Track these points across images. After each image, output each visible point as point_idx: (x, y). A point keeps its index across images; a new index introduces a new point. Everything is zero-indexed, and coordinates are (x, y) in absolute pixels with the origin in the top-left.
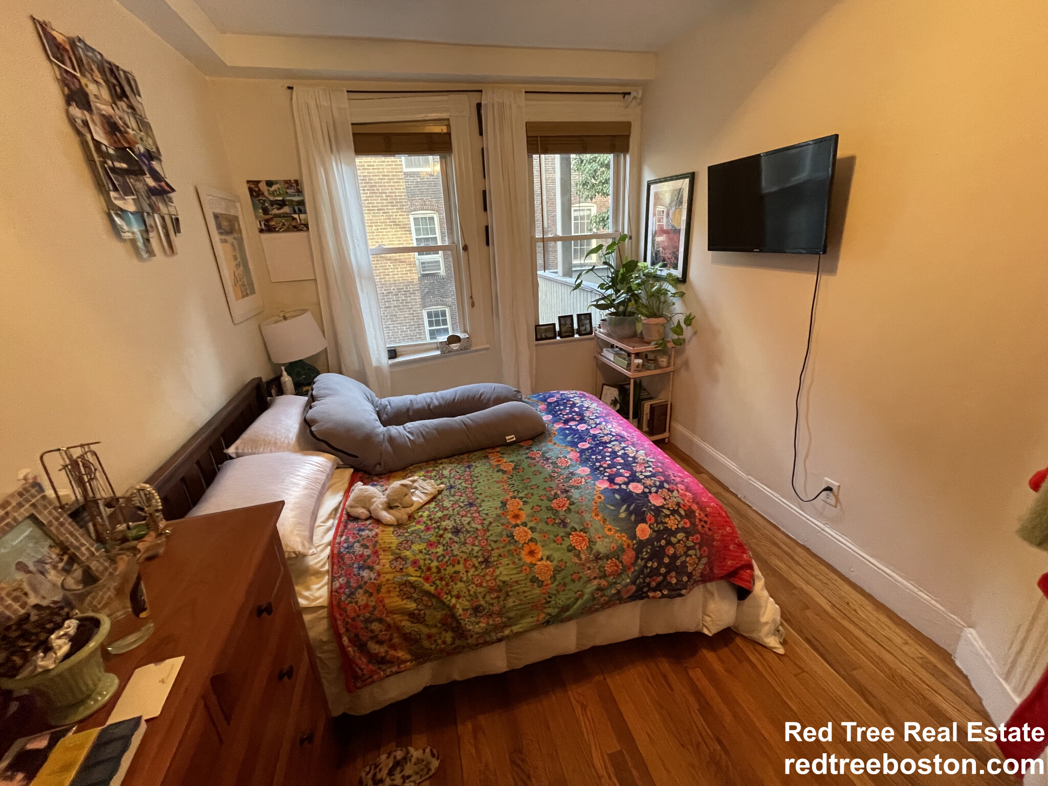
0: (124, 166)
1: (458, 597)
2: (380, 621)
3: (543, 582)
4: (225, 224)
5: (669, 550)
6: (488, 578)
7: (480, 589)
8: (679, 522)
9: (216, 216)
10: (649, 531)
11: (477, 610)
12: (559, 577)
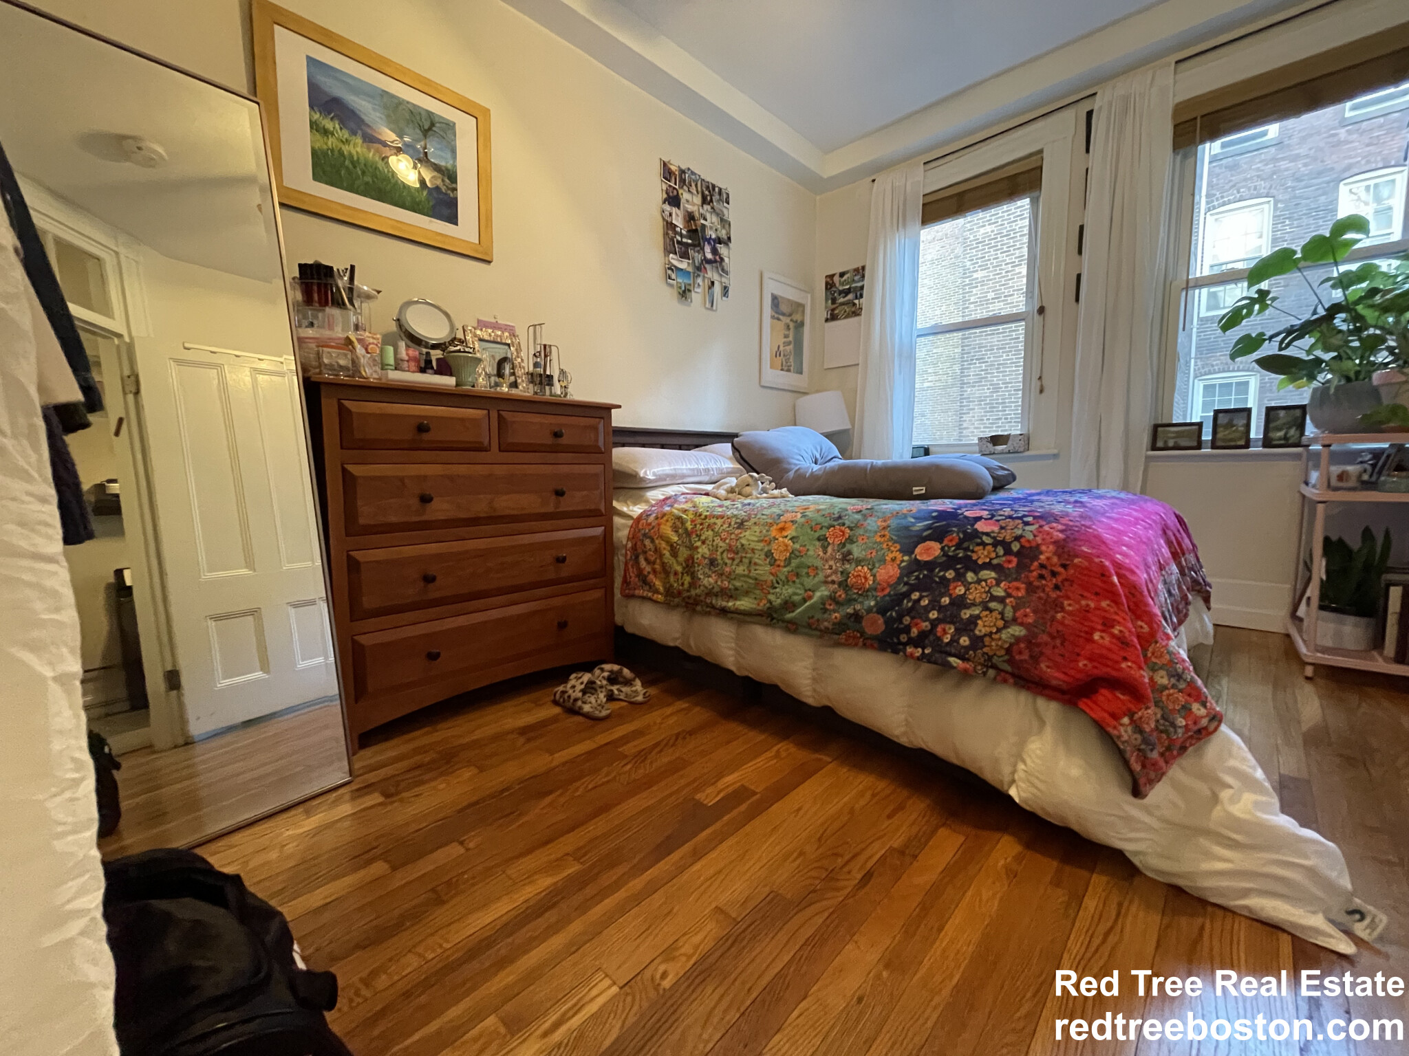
0: (690, 241)
1: (703, 542)
2: (653, 541)
3: (776, 560)
4: (784, 308)
5: (955, 588)
6: (733, 536)
7: (721, 544)
8: (997, 556)
9: (775, 299)
10: (938, 552)
11: (712, 562)
12: (794, 563)
